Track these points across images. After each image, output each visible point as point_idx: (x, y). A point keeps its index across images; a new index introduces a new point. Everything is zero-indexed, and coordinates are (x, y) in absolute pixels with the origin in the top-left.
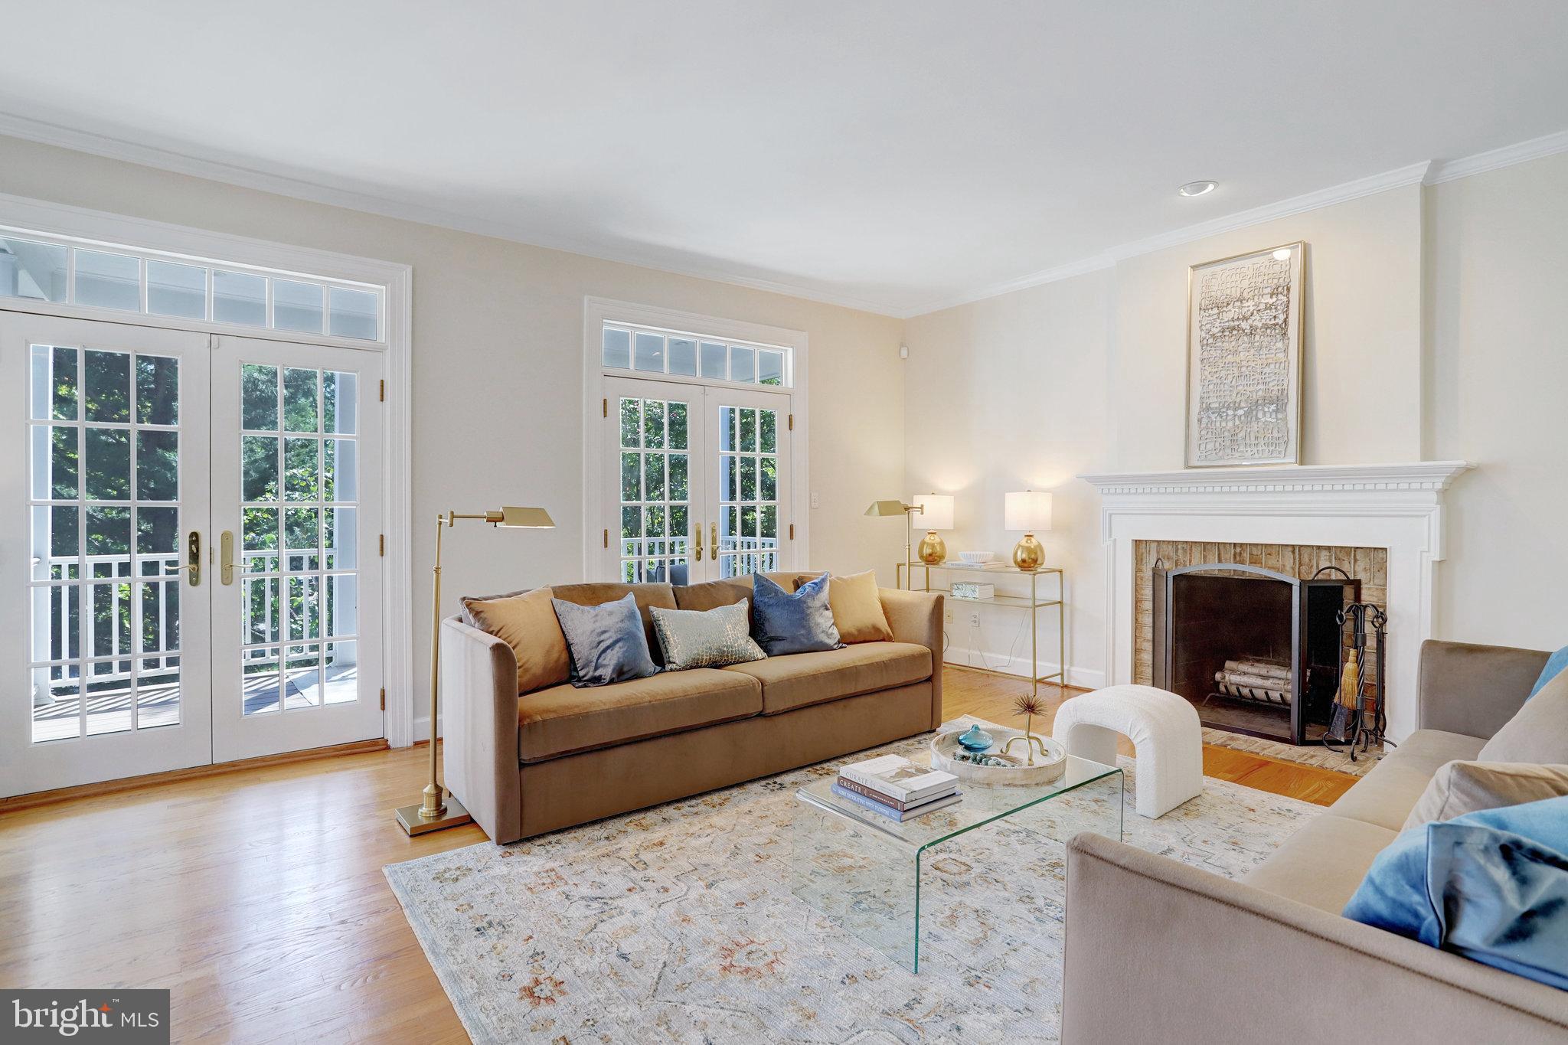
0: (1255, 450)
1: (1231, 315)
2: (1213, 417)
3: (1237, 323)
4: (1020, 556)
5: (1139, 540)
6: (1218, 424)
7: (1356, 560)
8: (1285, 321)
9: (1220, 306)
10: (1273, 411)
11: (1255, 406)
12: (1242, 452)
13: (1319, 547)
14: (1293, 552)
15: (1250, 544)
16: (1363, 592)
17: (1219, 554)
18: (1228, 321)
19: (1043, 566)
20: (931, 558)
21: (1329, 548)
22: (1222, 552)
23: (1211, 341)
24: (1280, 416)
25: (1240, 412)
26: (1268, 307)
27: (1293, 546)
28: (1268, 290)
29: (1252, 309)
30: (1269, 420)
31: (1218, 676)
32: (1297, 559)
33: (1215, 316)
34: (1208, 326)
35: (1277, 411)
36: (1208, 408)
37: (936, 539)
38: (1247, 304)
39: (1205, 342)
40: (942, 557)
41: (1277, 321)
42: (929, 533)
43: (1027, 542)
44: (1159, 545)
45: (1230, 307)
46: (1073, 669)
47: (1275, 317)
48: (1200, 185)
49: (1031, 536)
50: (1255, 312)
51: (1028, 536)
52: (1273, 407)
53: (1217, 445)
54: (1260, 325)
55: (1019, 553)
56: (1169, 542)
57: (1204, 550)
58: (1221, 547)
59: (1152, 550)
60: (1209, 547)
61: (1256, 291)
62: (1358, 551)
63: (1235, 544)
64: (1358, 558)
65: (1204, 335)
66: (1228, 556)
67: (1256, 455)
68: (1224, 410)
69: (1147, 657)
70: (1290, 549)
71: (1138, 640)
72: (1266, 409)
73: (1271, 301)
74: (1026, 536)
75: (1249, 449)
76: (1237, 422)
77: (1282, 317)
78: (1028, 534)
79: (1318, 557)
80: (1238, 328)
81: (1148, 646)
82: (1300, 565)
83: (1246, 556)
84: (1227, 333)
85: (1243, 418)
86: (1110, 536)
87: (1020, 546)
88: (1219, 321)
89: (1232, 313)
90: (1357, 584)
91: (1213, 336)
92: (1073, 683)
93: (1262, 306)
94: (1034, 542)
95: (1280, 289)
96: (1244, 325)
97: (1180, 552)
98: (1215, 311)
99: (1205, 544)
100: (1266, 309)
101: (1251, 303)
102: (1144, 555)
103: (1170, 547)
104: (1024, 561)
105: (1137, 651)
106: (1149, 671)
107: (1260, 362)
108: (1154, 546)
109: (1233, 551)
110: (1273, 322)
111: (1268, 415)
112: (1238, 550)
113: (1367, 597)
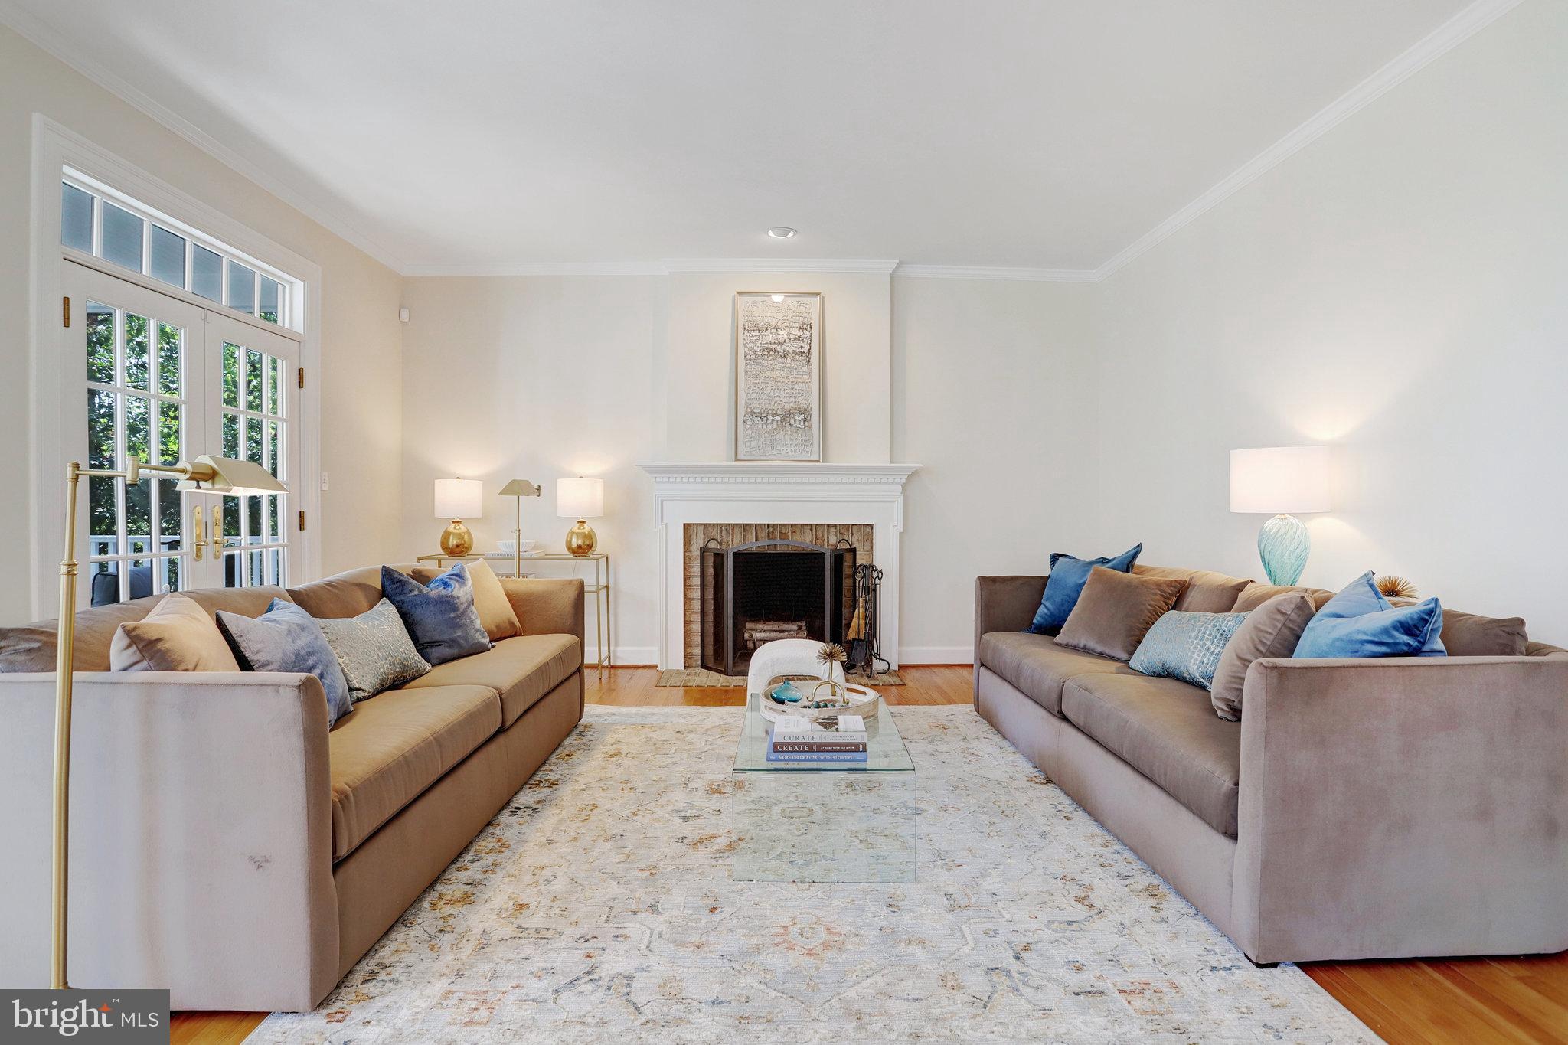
0: (789, 449)
1: (770, 338)
2: (756, 420)
3: (774, 346)
4: (575, 542)
5: (688, 524)
6: (760, 426)
7: (852, 534)
8: (809, 351)
9: (761, 330)
10: (802, 419)
11: (787, 417)
12: (779, 450)
13: (829, 525)
14: (811, 530)
15: (780, 524)
16: (857, 557)
17: (756, 534)
18: (767, 343)
19: (595, 553)
20: (457, 550)
21: (835, 526)
22: (758, 532)
23: (753, 357)
24: (806, 424)
25: (778, 418)
26: (798, 338)
27: (811, 525)
28: (797, 325)
29: (785, 336)
30: (799, 426)
31: (746, 635)
32: (814, 535)
33: (757, 338)
34: (751, 345)
35: (805, 420)
36: (752, 412)
37: (462, 528)
38: (780, 333)
39: (748, 357)
40: (469, 548)
41: (803, 350)
42: (453, 522)
43: (579, 528)
44: (705, 528)
45: (768, 332)
46: (619, 649)
47: (802, 347)
48: (785, 231)
49: (584, 522)
50: (787, 340)
51: (581, 522)
52: (802, 416)
53: (760, 443)
54: (791, 351)
55: (574, 540)
56: (714, 524)
57: (744, 531)
58: (758, 528)
59: (699, 532)
60: (747, 528)
61: (788, 324)
62: (855, 527)
63: (768, 525)
64: (854, 532)
65: (747, 352)
66: (763, 535)
67: (790, 454)
68: (765, 415)
69: (696, 627)
70: (809, 527)
71: (687, 613)
72: (797, 418)
73: (799, 334)
74: (578, 522)
75: (785, 448)
76: (775, 426)
77: (807, 347)
78: (581, 520)
79: (828, 533)
80: (774, 350)
81: (697, 618)
82: (816, 539)
83: (777, 534)
84: (766, 353)
85: (779, 423)
86: (662, 521)
87: (573, 533)
88: (760, 342)
89: (770, 337)
90: (853, 551)
91: (755, 353)
92: (619, 663)
93: (792, 337)
94: (587, 529)
95: (805, 326)
96: (779, 348)
97: (724, 533)
98: (757, 333)
99: (745, 526)
100: (795, 339)
101: (783, 332)
102: (692, 537)
103: (715, 529)
104: (579, 547)
105: (687, 623)
106: (698, 639)
107: (791, 380)
108: (701, 528)
109: (767, 531)
110: (800, 350)
111: (798, 422)
112: (771, 529)
113: (860, 561)
